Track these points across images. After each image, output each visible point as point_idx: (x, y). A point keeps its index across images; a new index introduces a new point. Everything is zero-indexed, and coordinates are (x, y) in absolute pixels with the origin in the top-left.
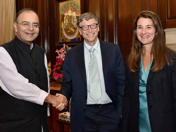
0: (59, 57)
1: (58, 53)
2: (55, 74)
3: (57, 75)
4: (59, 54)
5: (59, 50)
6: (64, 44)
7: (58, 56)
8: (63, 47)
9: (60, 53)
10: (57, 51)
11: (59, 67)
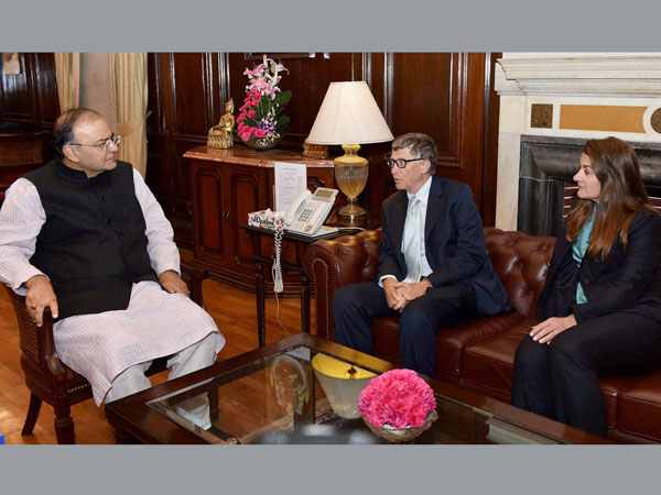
0: (251, 87)
1: (250, 77)
2: (244, 128)
3: (247, 130)
4: (253, 80)
5: (251, 69)
6: (265, 56)
7: (250, 84)
8: (262, 62)
9: (256, 77)
10: (247, 72)
11: (252, 112)
